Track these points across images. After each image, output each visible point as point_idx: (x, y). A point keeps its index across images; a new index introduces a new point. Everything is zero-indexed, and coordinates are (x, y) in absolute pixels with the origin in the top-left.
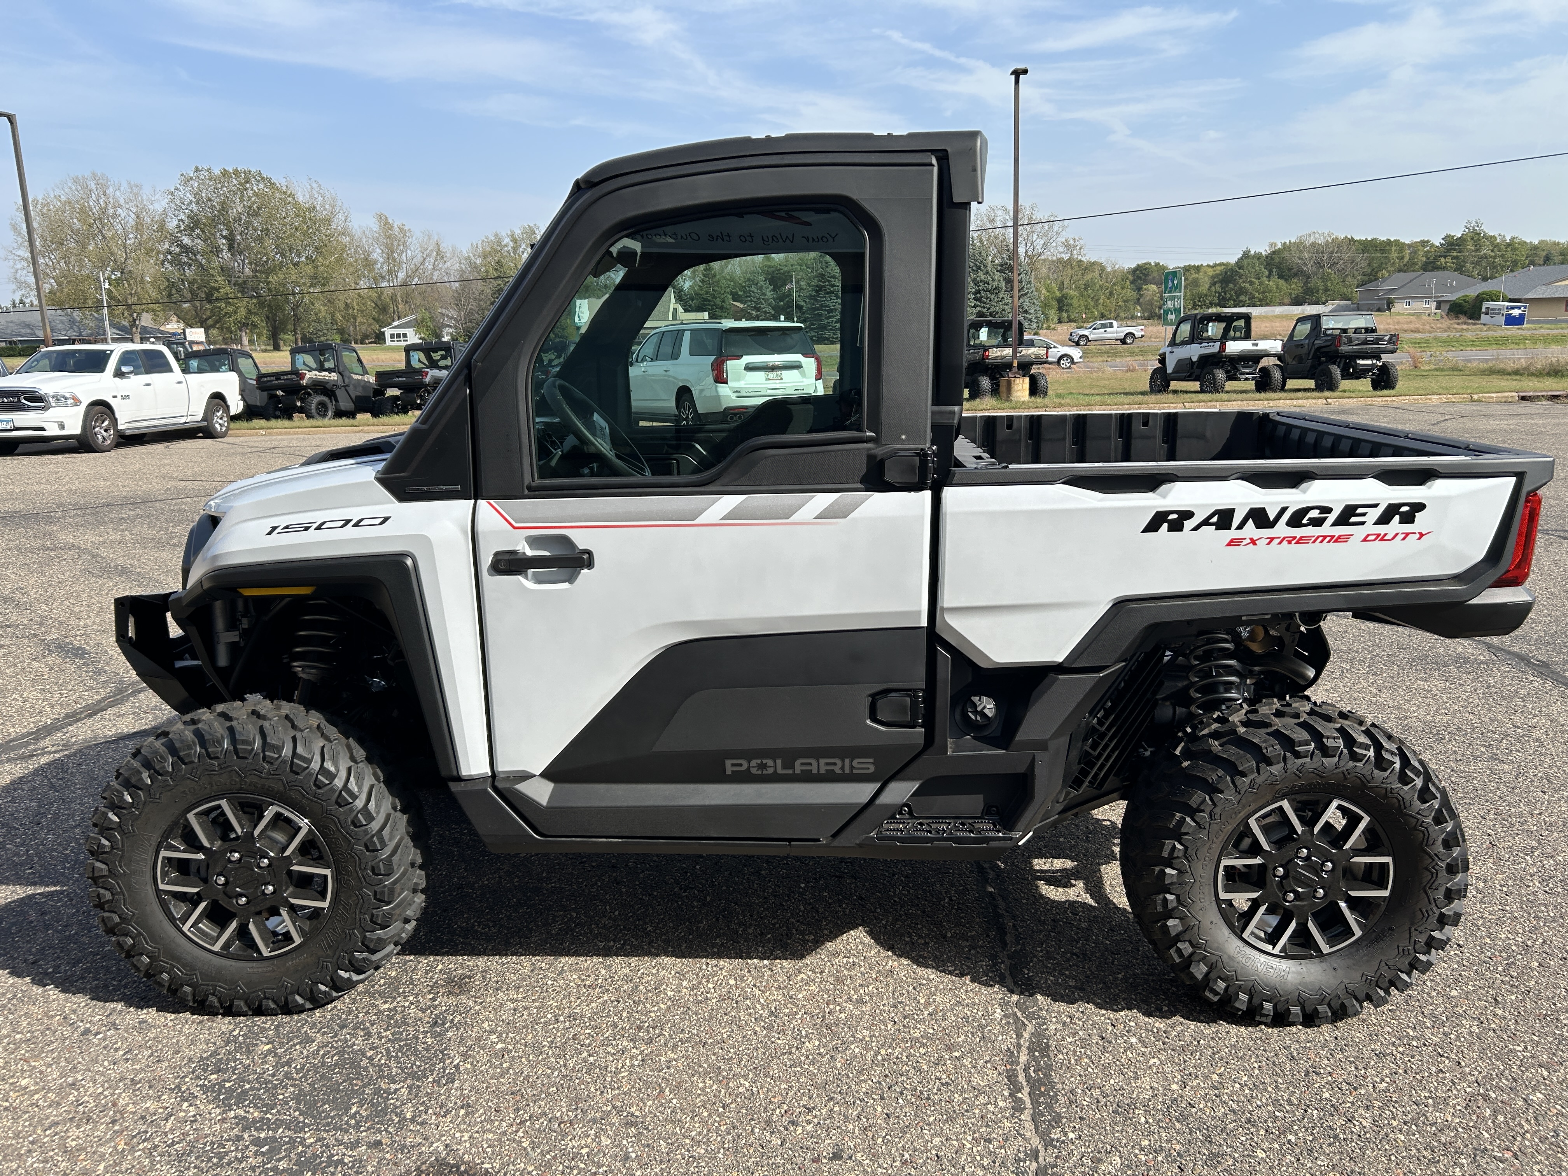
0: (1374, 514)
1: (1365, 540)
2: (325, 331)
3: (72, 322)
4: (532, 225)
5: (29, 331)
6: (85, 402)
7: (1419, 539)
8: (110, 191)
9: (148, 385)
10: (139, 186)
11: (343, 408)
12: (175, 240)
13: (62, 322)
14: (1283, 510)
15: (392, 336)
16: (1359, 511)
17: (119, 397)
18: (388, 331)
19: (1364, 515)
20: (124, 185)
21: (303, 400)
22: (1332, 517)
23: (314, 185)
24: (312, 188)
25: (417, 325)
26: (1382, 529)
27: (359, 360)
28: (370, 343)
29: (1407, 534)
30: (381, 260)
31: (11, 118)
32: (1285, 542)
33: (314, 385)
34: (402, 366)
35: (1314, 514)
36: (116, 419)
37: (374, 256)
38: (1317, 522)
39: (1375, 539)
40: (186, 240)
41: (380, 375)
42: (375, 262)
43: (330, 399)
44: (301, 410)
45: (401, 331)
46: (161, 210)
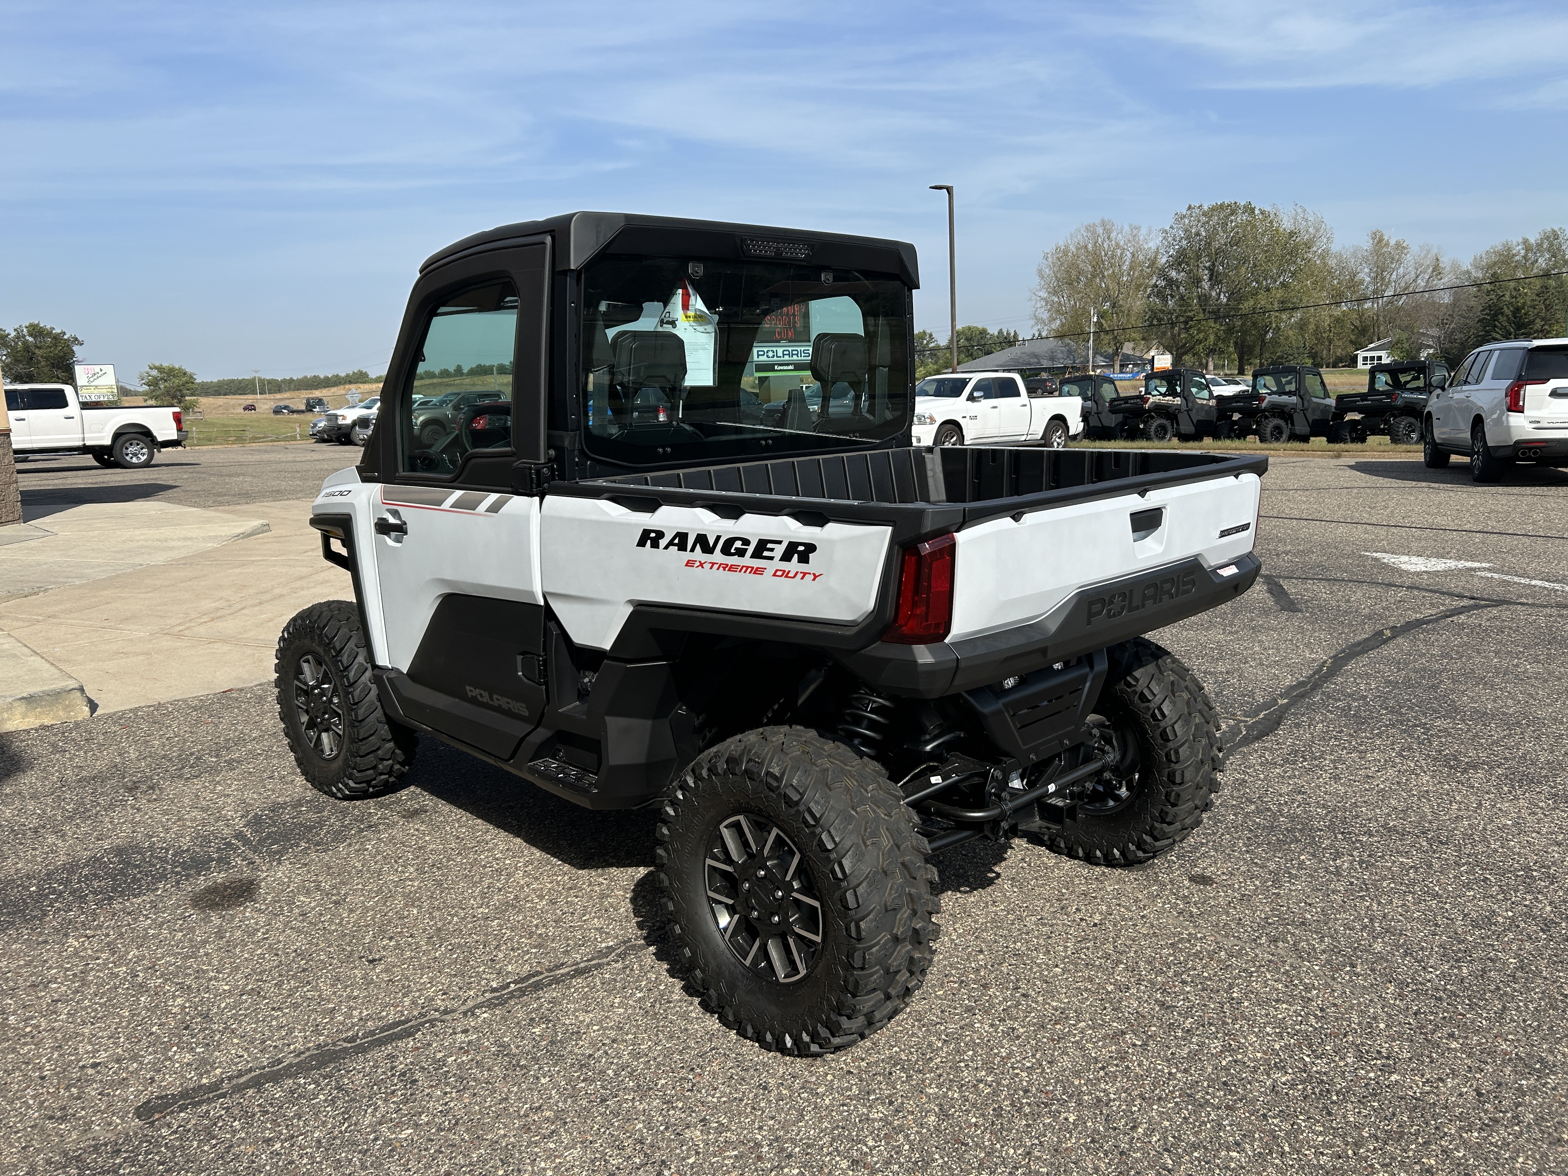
0: (780, 550)
1: (774, 575)
2: (1296, 355)
3: (1070, 352)
4: (1556, 229)
5: (1036, 360)
6: (939, 422)
7: (814, 580)
8: (1113, 235)
9: (995, 407)
10: (1138, 228)
11: (1298, 432)
12: (1163, 274)
13: (1062, 352)
14: (718, 538)
15: (1365, 359)
16: (769, 546)
17: (968, 417)
18: (1361, 354)
19: (772, 550)
20: (1127, 229)
21: (1258, 424)
22: (751, 549)
23: (1299, 210)
24: (1297, 214)
25: (1390, 347)
26: (785, 566)
27: (1322, 383)
28: (1343, 367)
29: (805, 574)
30: (1368, 279)
31: (949, 190)
32: (721, 569)
33: (1273, 409)
34: (1365, 390)
35: (738, 544)
36: (963, 436)
37: (1361, 276)
38: (741, 553)
39: (781, 576)
40: (1173, 274)
41: (1340, 398)
42: (1362, 282)
43: (1287, 424)
44: (1255, 433)
45: (1375, 354)
46: (1154, 248)
